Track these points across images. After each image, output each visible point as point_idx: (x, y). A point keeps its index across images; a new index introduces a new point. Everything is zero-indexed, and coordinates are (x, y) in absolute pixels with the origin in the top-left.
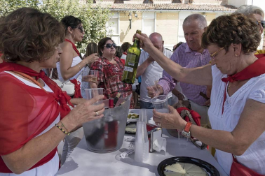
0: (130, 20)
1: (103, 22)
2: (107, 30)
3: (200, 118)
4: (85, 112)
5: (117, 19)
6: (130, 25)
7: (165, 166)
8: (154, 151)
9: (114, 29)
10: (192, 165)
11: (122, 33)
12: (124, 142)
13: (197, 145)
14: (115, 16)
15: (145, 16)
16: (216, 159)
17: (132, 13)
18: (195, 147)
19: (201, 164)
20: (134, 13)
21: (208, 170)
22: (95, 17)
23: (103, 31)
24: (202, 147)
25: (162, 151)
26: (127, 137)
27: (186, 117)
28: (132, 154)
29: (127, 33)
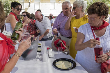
0: (29, 3)
4: (26, 46)
5: (23, 2)
6: (29, 5)
7: (56, 62)
8: (50, 57)
10: (65, 61)
11: (26, 9)
12: (37, 55)
13: (65, 54)
15: (35, 1)
19: (69, 60)
21: (71, 62)
24: (68, 54)
25: (53, 57)
26: (38, 53)
27: (61, 43)
28: (41, 60)
29: (28, 8)
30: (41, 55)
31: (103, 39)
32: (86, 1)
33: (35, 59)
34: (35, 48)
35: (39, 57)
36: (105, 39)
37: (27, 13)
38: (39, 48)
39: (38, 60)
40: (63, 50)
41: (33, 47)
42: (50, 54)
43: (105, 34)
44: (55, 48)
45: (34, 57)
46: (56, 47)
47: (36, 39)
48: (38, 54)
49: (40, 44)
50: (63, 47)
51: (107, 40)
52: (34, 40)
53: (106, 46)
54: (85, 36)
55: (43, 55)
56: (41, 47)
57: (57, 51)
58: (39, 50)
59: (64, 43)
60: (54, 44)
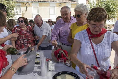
0: (26, 7)
1: (12, 7)
2: (15, 11)
3: (68, 53)
5: (20, 6)
6: (27, 9)
7: (56, 77)
8: (49, 71)
9: (18, 11)
11: (23, 13)
14: (19, 5)
15: (34, 5)
16: (76, 70)
17: (27, 3)
18: (67, 66)
19: (71, 74)
20: (28, 3)
22: (9, 5)
23: (13, 12)
24: (70, 66)
25: (53, 70)
26: (36, 65)
27: (62, 53)
28: (40, 74)
29: (25, 13)
30: (39, 67)
31: (101, 46)
32: (89, 5)
33: (32, 73)
34: (32, 60)
35: (37, 71)
36: (103, 46)
37: (24, 18)
38: (37, 59)
39: (36, 74)
40: (65, 61)
41: (30, 59)
42: (49, 67)
43: (103, 41)
44: (55, 58)
45: (31, 71)
46: (57, 58)
47: (33, 49)
48: (36, 67)
49: (38, 54)
50: (65, 58)
51: (105, 48)
52: (31, 51)
53: (105, 55)
54: (81, 43)
55: (42, 67)
56: (39, 58)
57: (58, 62)
58: (37, 62)
59: (65, 53)
60: (55, 55)
